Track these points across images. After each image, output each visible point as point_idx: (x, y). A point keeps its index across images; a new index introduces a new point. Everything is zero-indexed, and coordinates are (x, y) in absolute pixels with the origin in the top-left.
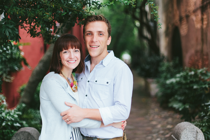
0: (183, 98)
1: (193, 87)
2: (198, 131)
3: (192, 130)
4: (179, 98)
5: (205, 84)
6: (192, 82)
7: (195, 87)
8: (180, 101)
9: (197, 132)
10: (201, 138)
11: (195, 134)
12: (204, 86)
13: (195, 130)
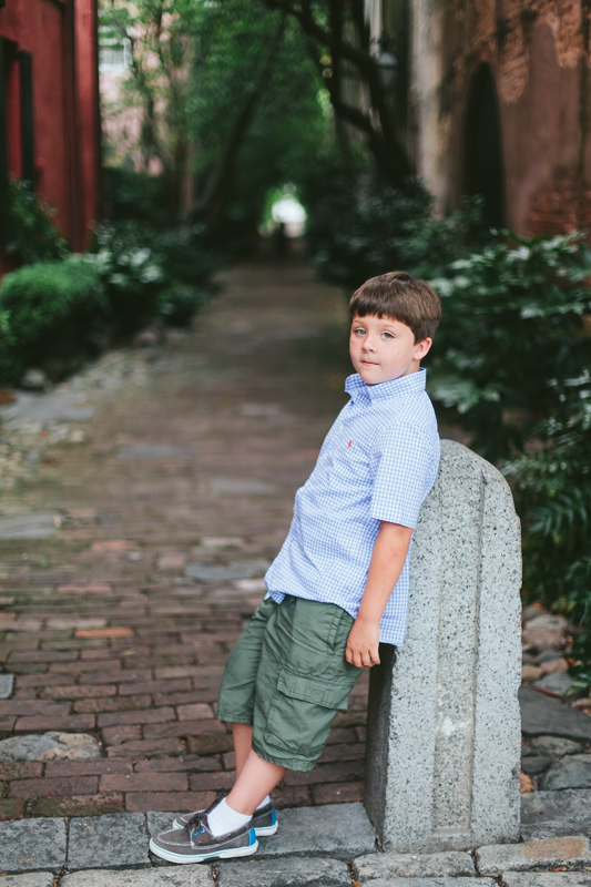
0: (479, 361)
1: (518, 311)
2: (488, 477)
3: (464, 473)
4: (463, 363)
5: (571, 300)
6: (517, 292)
7: (528, 312)
8: (466, 374)
9: (485, 483)
10: (502, 504)
11: (475, 488)
12: (563, 309)
13: (478, 470)
